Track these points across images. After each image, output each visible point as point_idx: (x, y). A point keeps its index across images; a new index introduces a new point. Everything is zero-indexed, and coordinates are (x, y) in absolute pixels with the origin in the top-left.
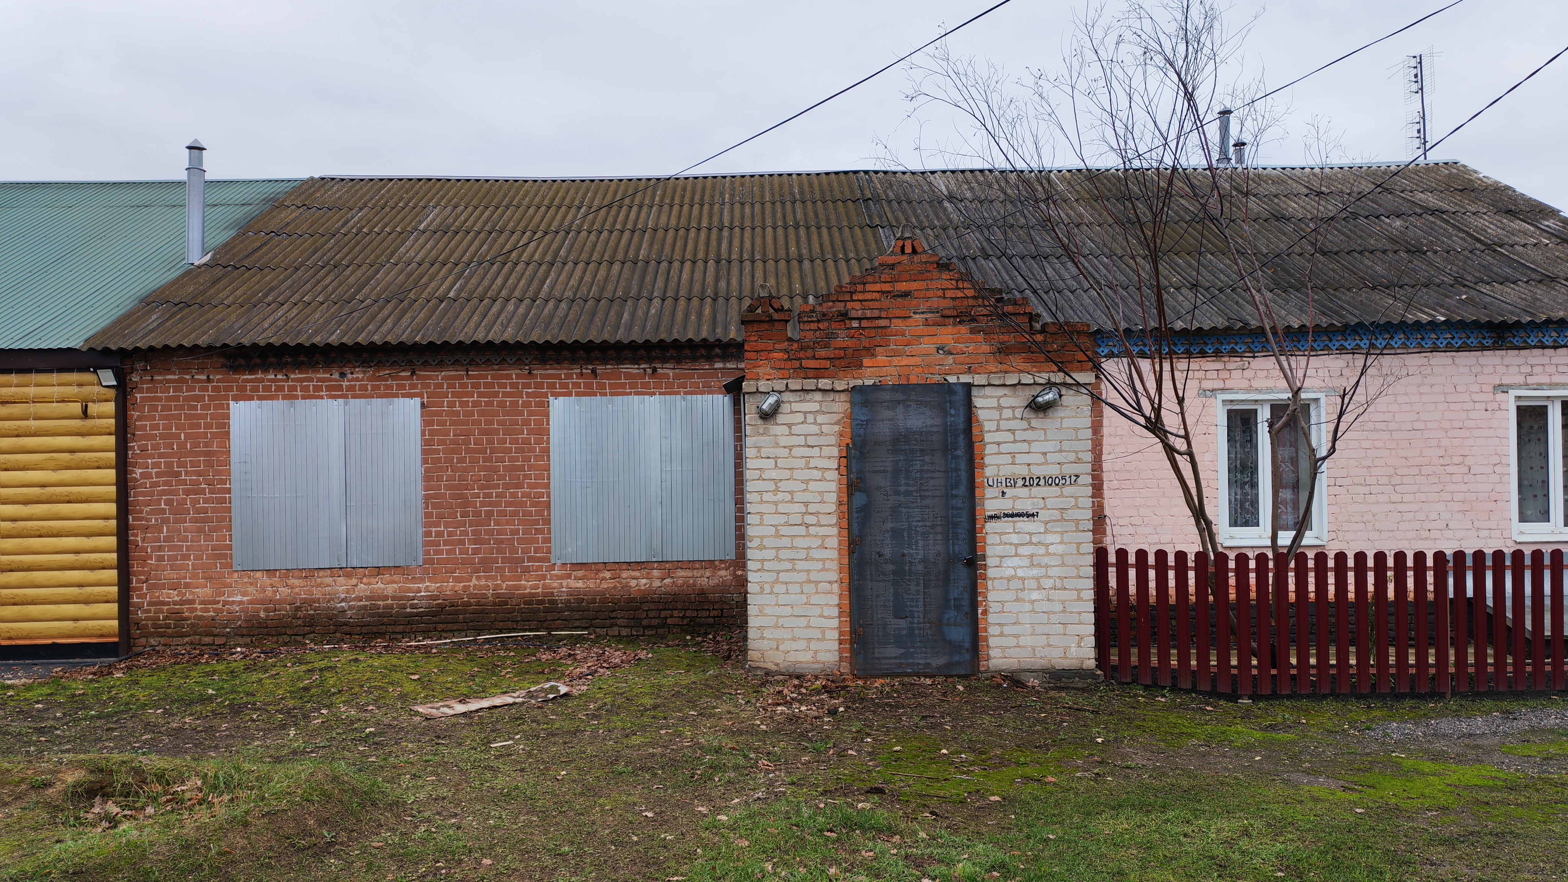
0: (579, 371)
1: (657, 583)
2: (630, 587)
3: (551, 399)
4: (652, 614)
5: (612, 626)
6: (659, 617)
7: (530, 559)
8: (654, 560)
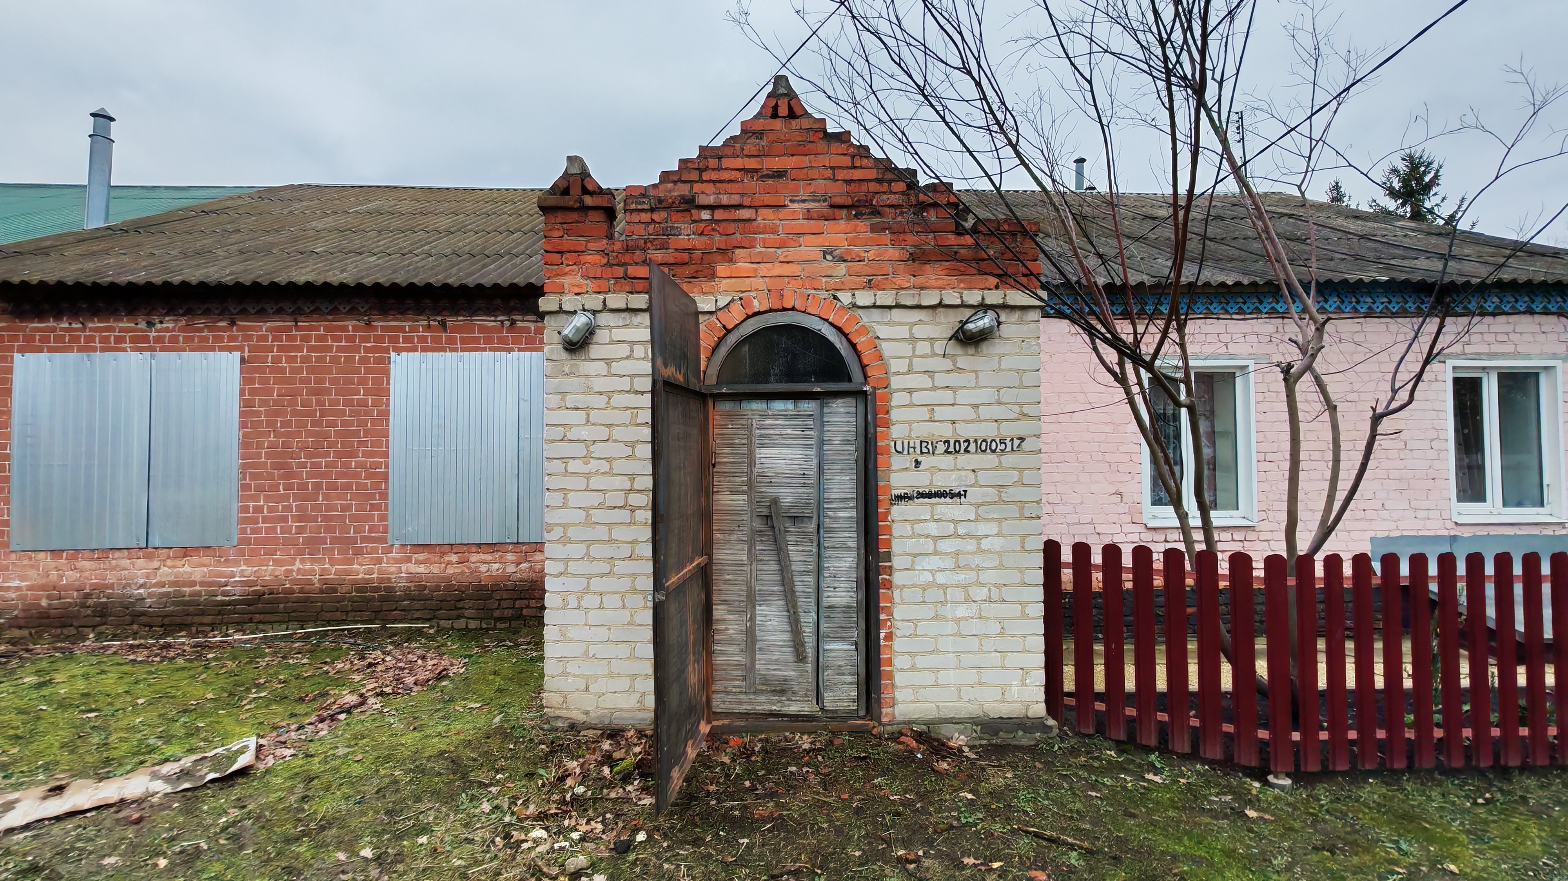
0: (426, 323)
1: (511, 569)
2: (480, 572)
3: (393, 355)
4: (505, 604)
5: (458, 617)
6: (514, 608)
7: (365, 539)
8: (508, 541)
